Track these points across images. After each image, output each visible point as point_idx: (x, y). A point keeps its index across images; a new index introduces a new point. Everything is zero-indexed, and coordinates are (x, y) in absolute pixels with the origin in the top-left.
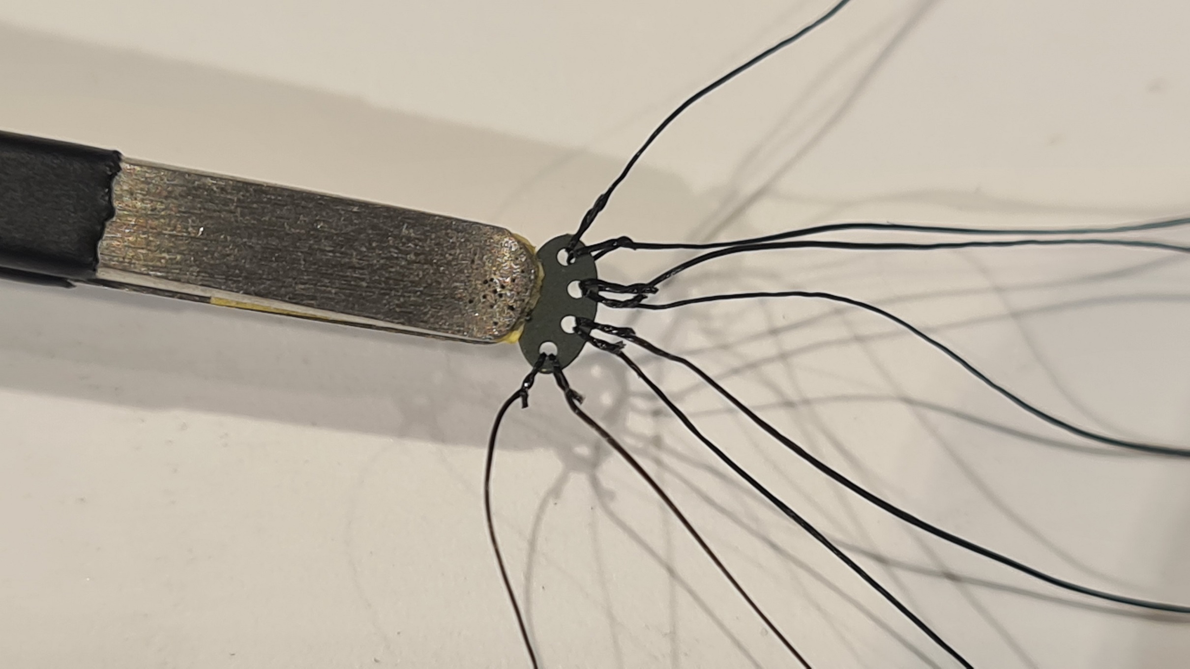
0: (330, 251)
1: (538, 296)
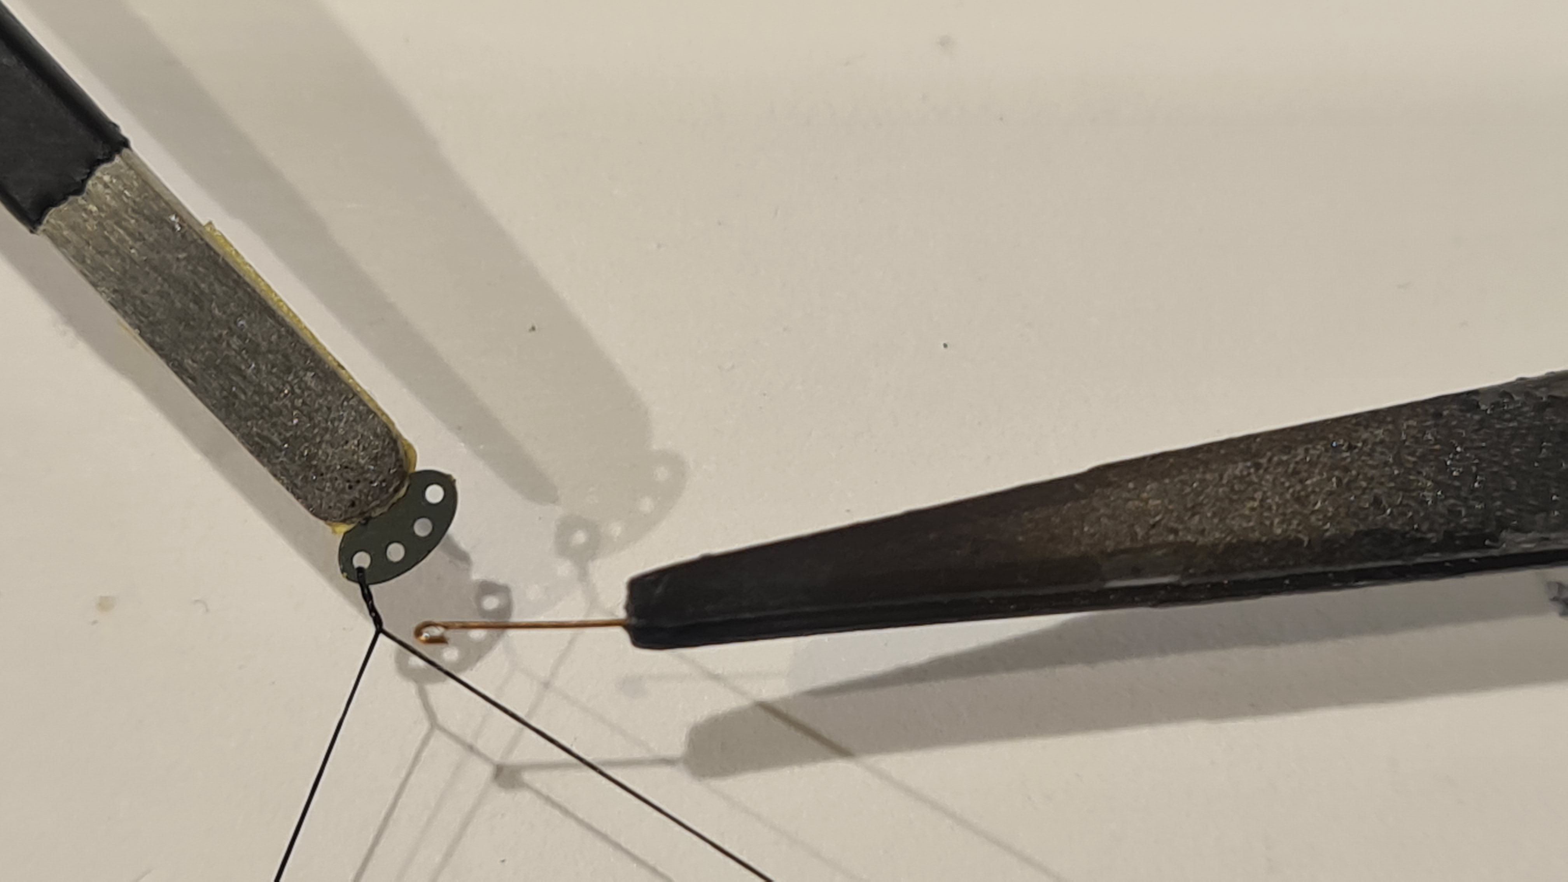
0: (234, 350)
1: (385, 509)
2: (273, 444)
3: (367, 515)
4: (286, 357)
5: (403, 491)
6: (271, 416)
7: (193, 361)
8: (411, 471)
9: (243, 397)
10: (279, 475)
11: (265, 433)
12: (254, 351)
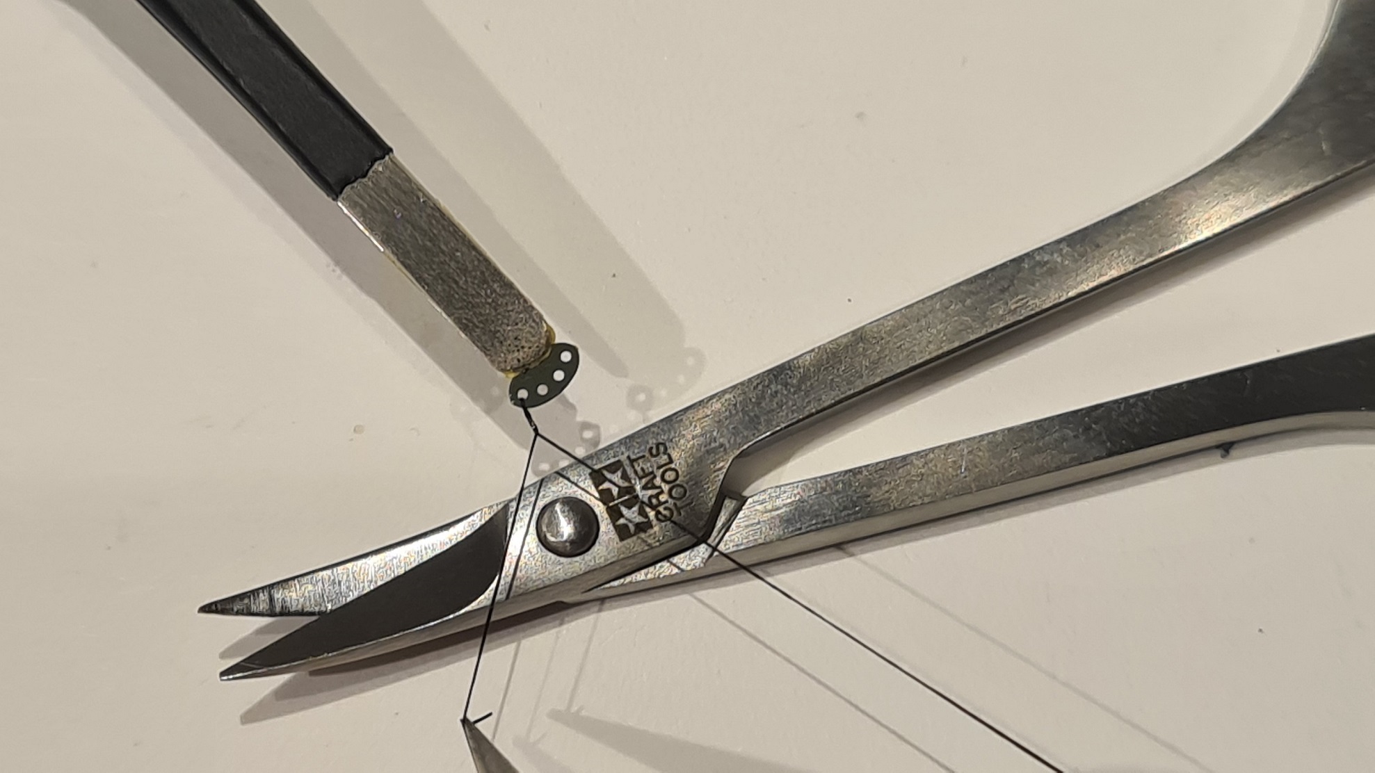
0: (453, 269)
1: (537, 364)
2: (474, 324)
3: (527, 366)
4: (482, 273)
5: (547, 355)
6: (473, 306)
7: (429, 275)
8: (552, 343)
9: (457, 296)
10: (476, 342)
11: (469, 317)
12: (465, 271)
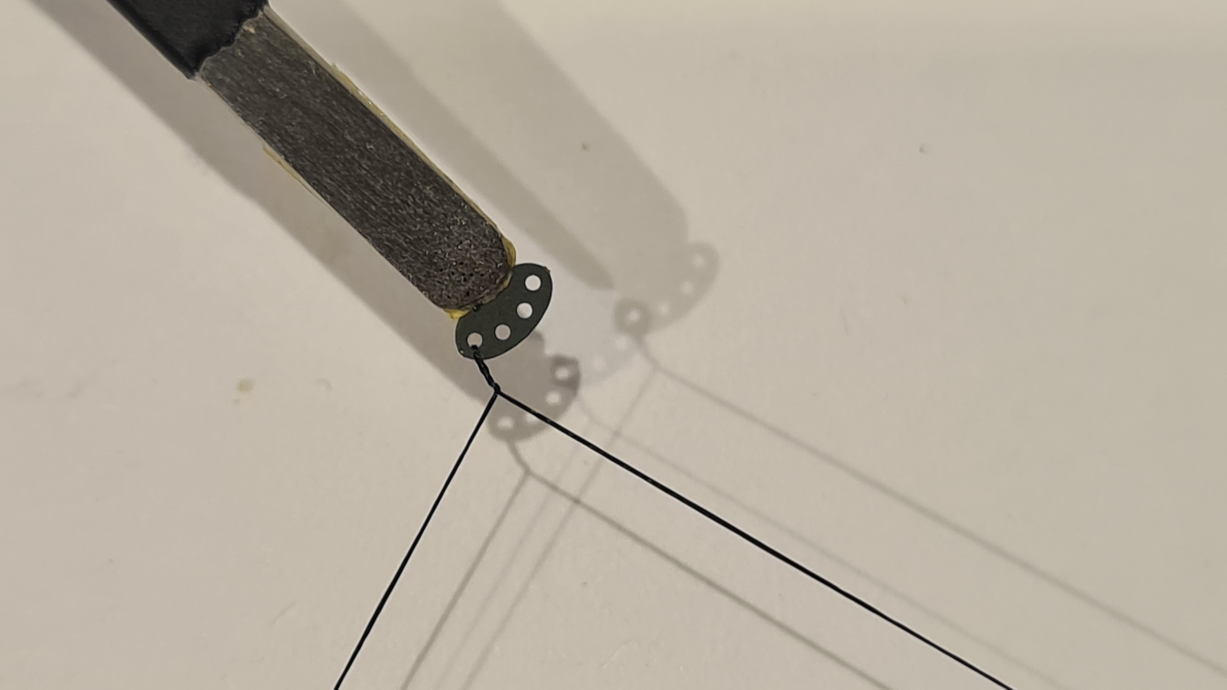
0: (365, 169)
1: (493, 298)
2: (401, 246)
3: (479, 302)
5: (506, 283)
6: (397, 221)
7: (331, 180)
8: (512, 265)
10: (405, 272)
12: (382, 171)
